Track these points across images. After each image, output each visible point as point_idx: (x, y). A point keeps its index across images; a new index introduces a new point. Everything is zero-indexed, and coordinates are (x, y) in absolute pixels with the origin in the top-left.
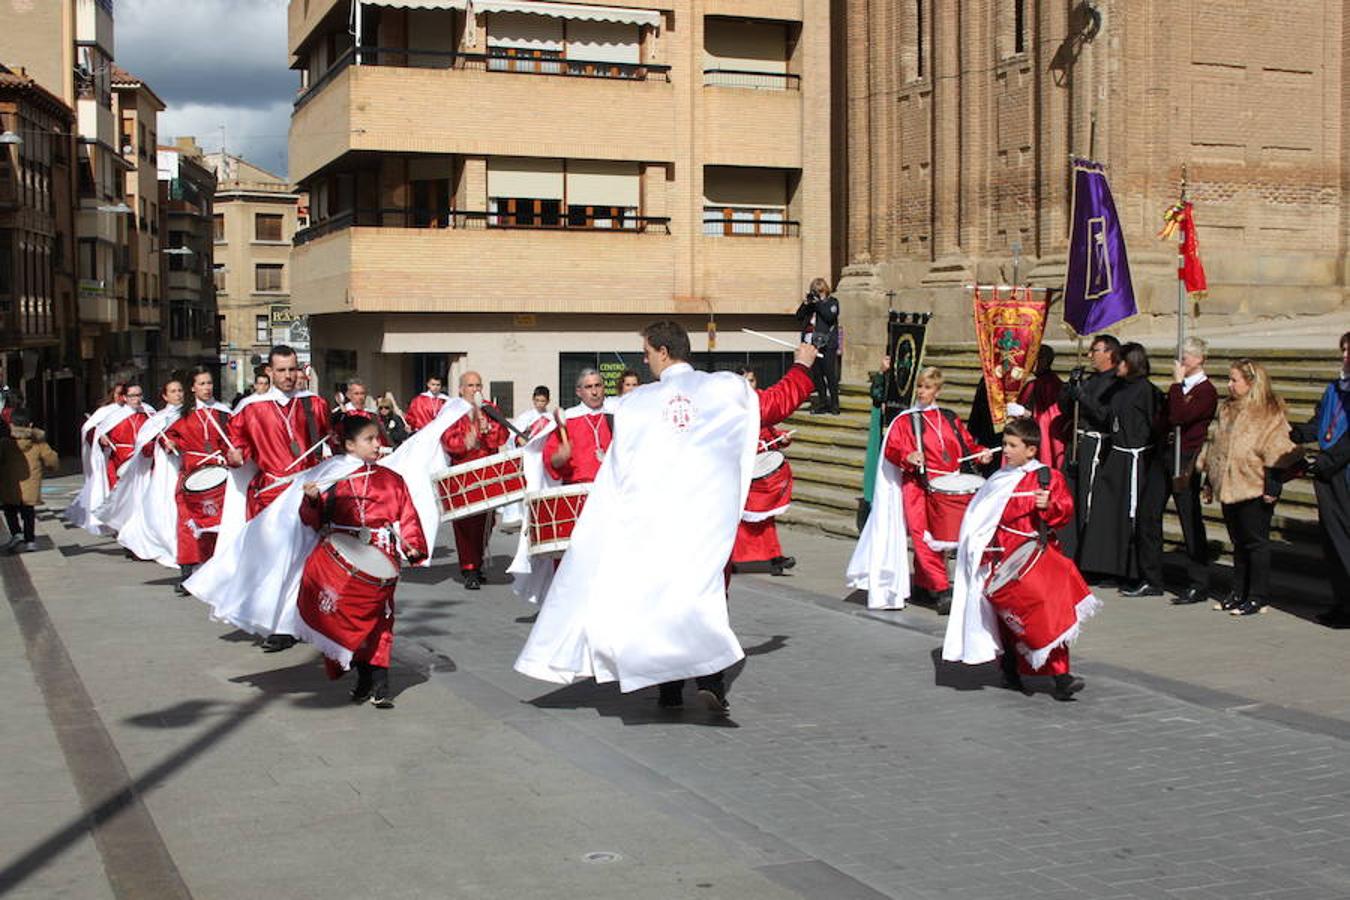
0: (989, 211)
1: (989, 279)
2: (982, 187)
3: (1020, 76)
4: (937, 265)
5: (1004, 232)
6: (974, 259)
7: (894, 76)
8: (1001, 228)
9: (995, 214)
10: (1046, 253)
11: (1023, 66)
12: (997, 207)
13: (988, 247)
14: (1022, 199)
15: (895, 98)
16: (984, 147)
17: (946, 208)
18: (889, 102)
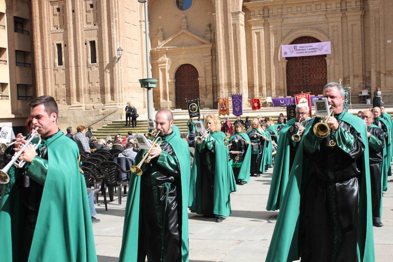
0: (87, 95)
1: (90, 108)
2: (85, 90)
3: (96, 68)
4: (72, 106)
5: (92, 99)
6: (83, 105)
7: (52, 65)
8: (91, 98)
9: (89, 95)
10: (107, 103)
11: (96, 66)
12: (90, 94)
13: (87, 102)
14: (98, 92)
15: (52, 70)
16: (85, 81)
17: (74, 94)
18: (51, 71)
